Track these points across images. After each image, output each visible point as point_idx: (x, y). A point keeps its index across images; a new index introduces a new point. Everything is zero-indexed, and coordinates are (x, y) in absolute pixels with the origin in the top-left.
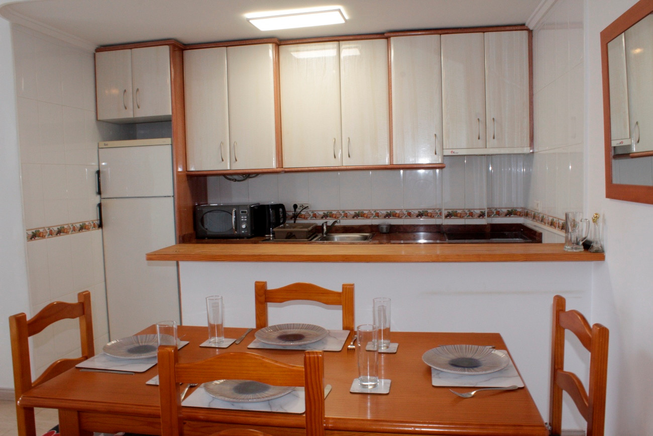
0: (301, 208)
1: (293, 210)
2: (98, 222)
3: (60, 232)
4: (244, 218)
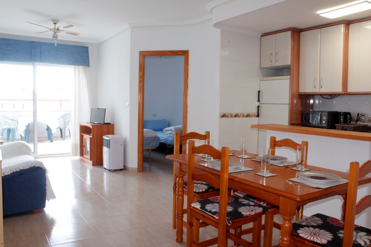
0: (361, 115)
1: (357, 116)
2: (257, 114)
3: (236, 116)
4: (325, 118)
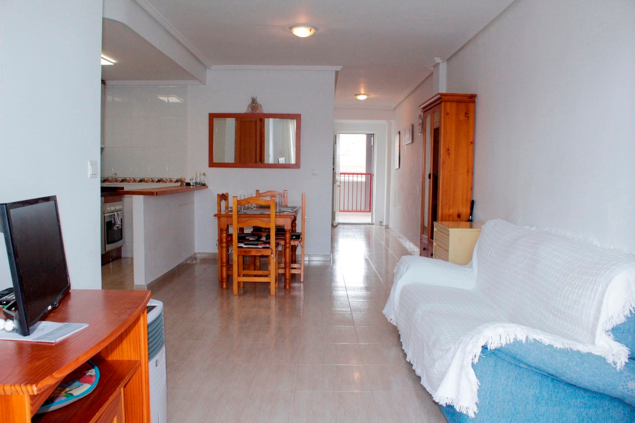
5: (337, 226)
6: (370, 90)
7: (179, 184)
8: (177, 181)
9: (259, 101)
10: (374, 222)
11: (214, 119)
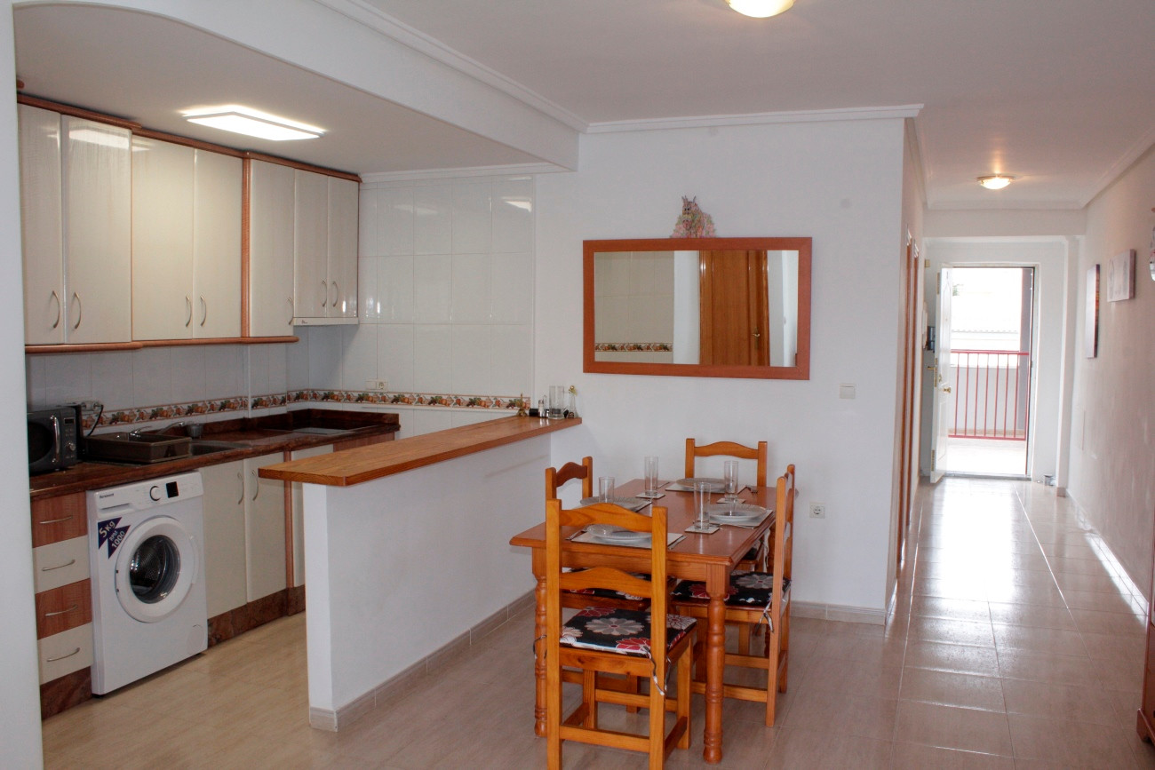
5: (941, 481)
6: (1015, 164)
7: (515, 411)
8: (512, 405)
9: (704, 205)
10: (1031, 474)
11: (596, 254)
